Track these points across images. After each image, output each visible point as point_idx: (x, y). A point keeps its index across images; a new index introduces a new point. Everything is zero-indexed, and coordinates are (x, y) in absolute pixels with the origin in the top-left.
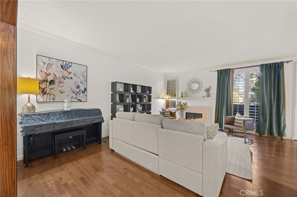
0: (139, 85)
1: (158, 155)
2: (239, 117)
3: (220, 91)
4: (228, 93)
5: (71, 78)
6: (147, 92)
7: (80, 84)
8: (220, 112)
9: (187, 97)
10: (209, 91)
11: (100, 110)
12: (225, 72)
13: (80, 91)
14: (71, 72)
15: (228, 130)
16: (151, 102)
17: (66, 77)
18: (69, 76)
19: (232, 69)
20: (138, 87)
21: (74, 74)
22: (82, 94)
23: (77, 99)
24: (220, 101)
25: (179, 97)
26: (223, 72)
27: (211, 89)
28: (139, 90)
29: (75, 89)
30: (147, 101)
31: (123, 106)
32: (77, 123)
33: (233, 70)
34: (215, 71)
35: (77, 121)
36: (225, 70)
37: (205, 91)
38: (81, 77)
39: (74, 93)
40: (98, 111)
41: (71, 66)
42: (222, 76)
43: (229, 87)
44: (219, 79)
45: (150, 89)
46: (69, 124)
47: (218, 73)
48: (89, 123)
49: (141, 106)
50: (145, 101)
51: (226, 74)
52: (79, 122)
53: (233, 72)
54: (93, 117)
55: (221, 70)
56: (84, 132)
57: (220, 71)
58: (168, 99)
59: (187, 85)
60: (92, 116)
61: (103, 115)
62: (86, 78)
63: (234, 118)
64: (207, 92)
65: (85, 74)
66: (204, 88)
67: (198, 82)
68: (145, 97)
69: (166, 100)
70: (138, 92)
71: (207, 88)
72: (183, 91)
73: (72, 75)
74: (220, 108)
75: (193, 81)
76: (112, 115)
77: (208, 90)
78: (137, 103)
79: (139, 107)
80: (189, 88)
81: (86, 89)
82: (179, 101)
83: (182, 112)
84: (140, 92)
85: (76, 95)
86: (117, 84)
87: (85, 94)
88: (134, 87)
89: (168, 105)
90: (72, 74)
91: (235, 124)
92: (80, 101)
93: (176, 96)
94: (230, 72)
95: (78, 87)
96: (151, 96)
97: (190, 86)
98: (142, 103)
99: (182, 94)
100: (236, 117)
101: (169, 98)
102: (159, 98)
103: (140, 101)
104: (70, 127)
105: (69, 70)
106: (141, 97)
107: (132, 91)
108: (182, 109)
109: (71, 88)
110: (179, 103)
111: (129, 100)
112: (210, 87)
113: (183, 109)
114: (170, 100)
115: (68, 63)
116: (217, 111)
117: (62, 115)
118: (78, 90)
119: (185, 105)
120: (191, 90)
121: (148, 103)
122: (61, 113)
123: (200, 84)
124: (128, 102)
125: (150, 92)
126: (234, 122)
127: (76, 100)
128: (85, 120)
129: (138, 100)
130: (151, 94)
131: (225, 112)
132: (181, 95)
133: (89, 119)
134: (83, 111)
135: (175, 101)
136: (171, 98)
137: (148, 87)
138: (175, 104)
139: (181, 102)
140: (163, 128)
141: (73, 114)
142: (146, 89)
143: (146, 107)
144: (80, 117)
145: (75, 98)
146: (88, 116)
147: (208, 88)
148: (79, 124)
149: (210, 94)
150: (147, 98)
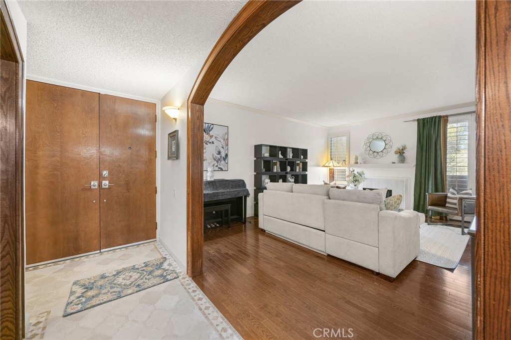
0: (290, 148)
1: (324, 231)
2: (454, 194)
3: (422, 153)
4: (437, 156)
5: (213, 143)
6: (301, 157)
7: (222, 150)
8: (423, 187)
9: (365, 163)
10: (404, 153)
11: (243, 181)
12: (432, 121)
13: (221, 157)
14: (213, 136)
15: (438, 217)
16: (307, 171)
17: (208, 142)
18: (211, 141)
19: (444, 117)
20: (288, 150)
21: (216, 138)
22: (223, 162)
23: (219, 168)
24: (423, 170)
25: (351, 163)
26: (427, 123)
27: (406, 150)
28: (290, 155)
29: (216, 155)
30: (301, 170)
31: (268, 176)
32: (222, 195)
33: (446, 118)
34: (414, 121)
35: (222, 193)
36: (432, 118)
37: (396, 153)
38: (222, 141)
39: (215, 160)
40: (241, 182)
41: (212, 128)
42: (426, 128)
43: (438, 147)
44: (421, 134)
45: (305, 152)
46: (216, 196)
47: (419, 124)
48: (233, 196)
49: (293, 178)
50: (298, 171)
51: (433, 125)
52: (224, 195)
53: (446, 121)
54: (238, 189)
55: (424, 119)
56: (228, 207)
57: (422, 121)
58: (332, 167)
59: (365, 144)
60: (236, 188)
61: (247, 188)
62: (227, 141)
63: (446, 197)
64: (399, 154)
65: (226, 138)
66: (395, 149)
67: (384, 139)
68: (298, 164)
69: (330, 169)
70: (288, 157)
71: (399, 149)
72: (358, 155)
73: (213, 139)
74: (423, 181)
75: (375, 137)
76: (255, 188)
77: (401, 153)
78: (287, 173)
79: (289, 179)
80: (369, 149)
81: (227, 155)
82: (351, 170)
83: (355, 186)
84: (291, 157)
85: (218, 162)
86: (263, 147)
87: (227, 162)
88: (284, 150)
89: (334, 177)
90: (213, 137)
91: (447, 205)
92: (222, 170)
93: (347, 163)
94: (439, 121)
95: (219, 153)
96: (307, 162)
97: (369, 146)
98: (294, 173)
99: (357, 158)
100: (449, 195)
101: (335, 165)
102: (318, 166)
103: (291, 170)
104: (216, 199)
105: (211, 133)
106: (293, 165)
107: (280, 156)
108: (356, 181)
109: (213, 155)
110: (352, 172)
111: (276, 169)
112: (404, 148)
113: (358, 181)
114: (335, 168)
115: (209, 125)
116: (418, 186)
117: (208, 186)
118: (219, 156)
119: (360, 175)
120: (371, 152)
121: (303, 173)
122: (206, 183)
123: (387, 142)
124: (275, 171)
125: (306, 157)
126: (446, 202)
127: (217, 169)
128: (230, 192)
129: (289, 169)
130: (307, 160)
131: (432, 186)
132: (354, 161)
133: (234, 191)
134: (227, 182)
135: (345, 170)
136: (338, 165)
137: (303, 150)
138: (345, 175)
139: (354, 171)
140: (330, 199)
141: (218, 184)
142: (300, 153)
143: (300, 178)
144: (224, 188)
145: (216, 166)
146: (232, 188)
147: (401, 148)
148: (224, 196)
149: (404, 158)
150: (301, 166)
